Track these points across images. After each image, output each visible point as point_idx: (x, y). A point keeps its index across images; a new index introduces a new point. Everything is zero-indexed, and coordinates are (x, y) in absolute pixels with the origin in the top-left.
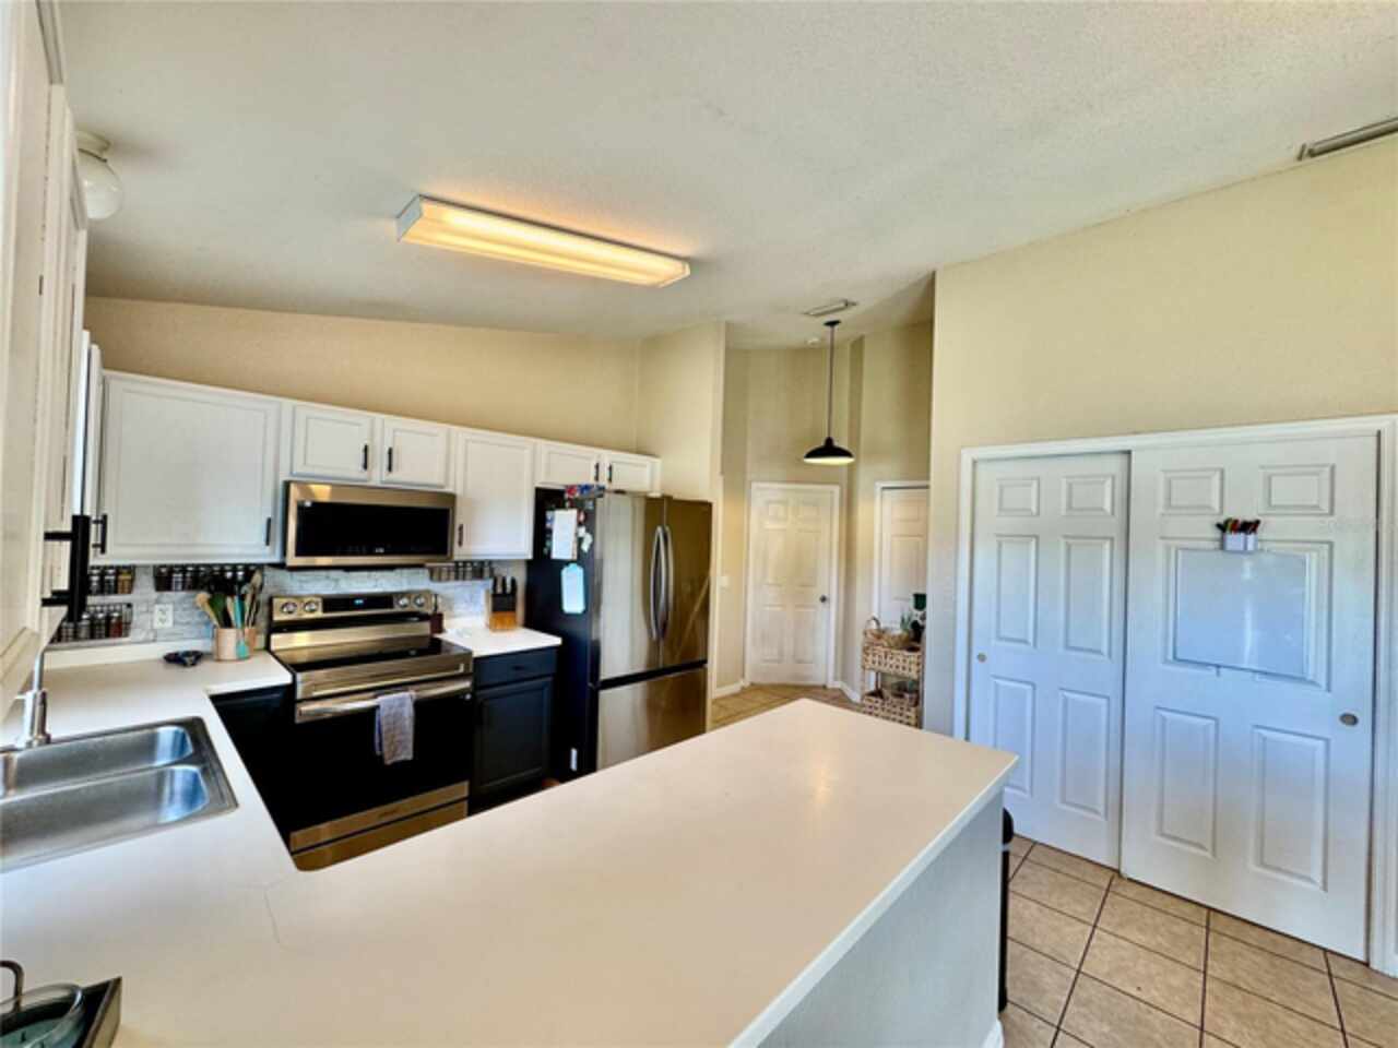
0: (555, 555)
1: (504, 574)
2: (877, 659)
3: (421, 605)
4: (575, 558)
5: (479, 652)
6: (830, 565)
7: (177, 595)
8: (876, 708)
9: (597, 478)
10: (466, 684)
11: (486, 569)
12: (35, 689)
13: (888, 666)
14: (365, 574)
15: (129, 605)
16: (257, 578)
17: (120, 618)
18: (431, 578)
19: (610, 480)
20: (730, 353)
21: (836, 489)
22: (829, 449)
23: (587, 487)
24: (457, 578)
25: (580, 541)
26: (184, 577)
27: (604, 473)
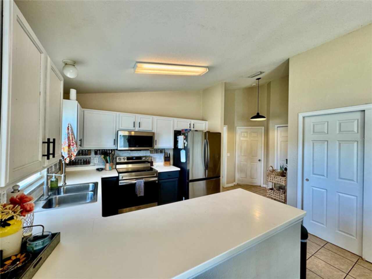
0: (179, 147)
1: (167, 152)
2: (271, 178)
3: (148, 159)
4: (183, 148)
5: (159, 171)
6: (261, 151)
7: (98, 156)
8: (271, 193)
9: (190, 127)
10: (156, 179)
11: (163, 151)
12: (64, 174)
13: (275, 181)
14: (136, 152)
15: (90, 158)
16: (113, 152)
17: (88, 160)
18: (150, 153)
19: (194, 128)
20: (226, 90)
21: (263, 128)
22: (258, 116)
23: (186, 130)
24: (156, 153)
25: (184, 144)
26: (100, 152)
27: (192, 126)
